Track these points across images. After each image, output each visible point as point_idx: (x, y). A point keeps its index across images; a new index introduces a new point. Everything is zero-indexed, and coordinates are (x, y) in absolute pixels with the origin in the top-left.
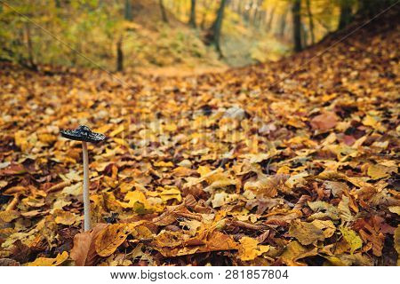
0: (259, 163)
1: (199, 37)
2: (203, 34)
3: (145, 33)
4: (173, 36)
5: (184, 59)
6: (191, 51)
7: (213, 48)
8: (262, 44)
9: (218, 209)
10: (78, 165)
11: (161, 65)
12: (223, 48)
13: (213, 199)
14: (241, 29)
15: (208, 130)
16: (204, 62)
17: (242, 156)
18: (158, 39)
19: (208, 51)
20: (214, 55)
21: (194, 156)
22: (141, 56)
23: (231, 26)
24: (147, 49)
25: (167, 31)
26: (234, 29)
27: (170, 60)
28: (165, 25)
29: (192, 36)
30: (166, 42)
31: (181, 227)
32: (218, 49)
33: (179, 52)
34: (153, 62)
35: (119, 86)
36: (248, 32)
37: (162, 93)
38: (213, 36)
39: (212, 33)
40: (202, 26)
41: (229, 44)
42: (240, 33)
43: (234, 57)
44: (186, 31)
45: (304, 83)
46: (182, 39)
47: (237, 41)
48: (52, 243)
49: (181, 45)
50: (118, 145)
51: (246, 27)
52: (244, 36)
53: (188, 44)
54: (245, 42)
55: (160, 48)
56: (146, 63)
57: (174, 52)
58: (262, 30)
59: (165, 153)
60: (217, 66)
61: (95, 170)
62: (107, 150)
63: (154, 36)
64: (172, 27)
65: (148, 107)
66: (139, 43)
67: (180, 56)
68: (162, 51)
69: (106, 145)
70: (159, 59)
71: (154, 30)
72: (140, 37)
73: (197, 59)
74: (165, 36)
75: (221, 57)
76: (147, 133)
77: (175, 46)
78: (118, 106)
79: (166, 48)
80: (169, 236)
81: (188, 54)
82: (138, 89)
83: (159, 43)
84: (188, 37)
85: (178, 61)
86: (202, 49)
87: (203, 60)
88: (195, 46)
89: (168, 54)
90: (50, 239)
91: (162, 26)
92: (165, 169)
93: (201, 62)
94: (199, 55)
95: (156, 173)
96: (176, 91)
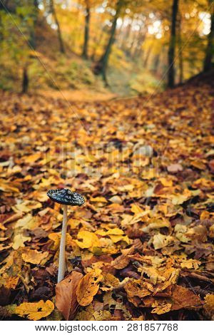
0: (181, 205)
1: (90, 68)
2: (93, 65)
3: (45, 60)
4: (68, 64)
5: (77, 86)
6: (82, 79)
7: (100, 77)
8: (140, 77)
9: (159, 250)
10: (21, 194)
11: (57, 89)
12: (108, 78)
13: (153, 240)
14: (123, 63)
15: (124, 165)
16: (93, 89)
17: (163, 196)
18: (57, 66)
19: (97, 80)
20: (101, 84)
21: (122, 192)
22: (42, 80)
23: (116, 60)
24: (47, 75)
25: (64, 60)
26: (119, 63)
27: (65, 85)
28: (63, 56)
29: (84, 67)
30: (63, 70)
31: (140, 274)
32: (104, 79)
33: (73, 79)
34: (51, 85)
35: (31, 110)
36: (129, 66)
37: (71, 121)
38: (101, 68)
39: (100, 65)
40: (92, 58)
41: (113, 75)
42: (122, 66)
43: (116, 85)
44: (79, 62)
45: (188, 121)
46: (76, 68)
47: (120, 73)
48: (29, 285)
49: (75, 73)
50: (51, 175)
51: (128, 62)
52: (126, 69)
53: (80, 72)
54: (126, 75)
55: (57, 74)
56: (46, 86)
57: (69, 79)
58: (140, 66)
59: (94, 186)
60: (103, 93)
61: (37, 201)
62: (43, 180)
63: (53, 64)
64: (68, 58)
65: (62, 135)
66: (41, 69)
67: (74, 82)
68: (59, 77)
69: (42, 175)
70: (57, 84)
71: (53, 58)
72: (41, 64)
73: (87, 86)
74: (61, 64)
75: (107, 86)
76: (72, 163)
77: (69, 73)
78: (37, 131)
79: (62, 75)
80: (134, 285)
81: (80, 81)
82: (47, 114)
83: (57, 70)
84: (81, 67)
85: (72, 87)
86: (91, 77)
87: (91, 87)
88: (86, 75)
89: (63, 80)
90: (26, 280)
91: (59, 56)
92: (101, 205)
93: (90, 89)
94: (88, 83)
95: (93, 207)
96: (83, 120)
